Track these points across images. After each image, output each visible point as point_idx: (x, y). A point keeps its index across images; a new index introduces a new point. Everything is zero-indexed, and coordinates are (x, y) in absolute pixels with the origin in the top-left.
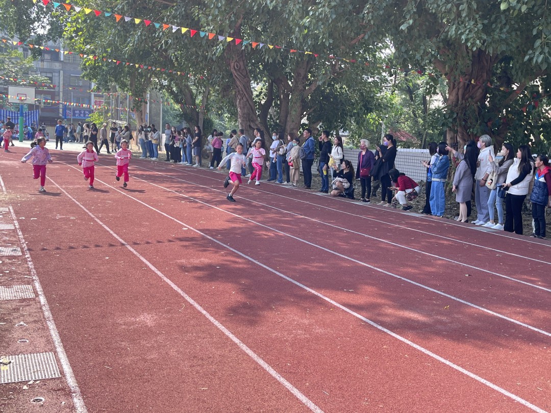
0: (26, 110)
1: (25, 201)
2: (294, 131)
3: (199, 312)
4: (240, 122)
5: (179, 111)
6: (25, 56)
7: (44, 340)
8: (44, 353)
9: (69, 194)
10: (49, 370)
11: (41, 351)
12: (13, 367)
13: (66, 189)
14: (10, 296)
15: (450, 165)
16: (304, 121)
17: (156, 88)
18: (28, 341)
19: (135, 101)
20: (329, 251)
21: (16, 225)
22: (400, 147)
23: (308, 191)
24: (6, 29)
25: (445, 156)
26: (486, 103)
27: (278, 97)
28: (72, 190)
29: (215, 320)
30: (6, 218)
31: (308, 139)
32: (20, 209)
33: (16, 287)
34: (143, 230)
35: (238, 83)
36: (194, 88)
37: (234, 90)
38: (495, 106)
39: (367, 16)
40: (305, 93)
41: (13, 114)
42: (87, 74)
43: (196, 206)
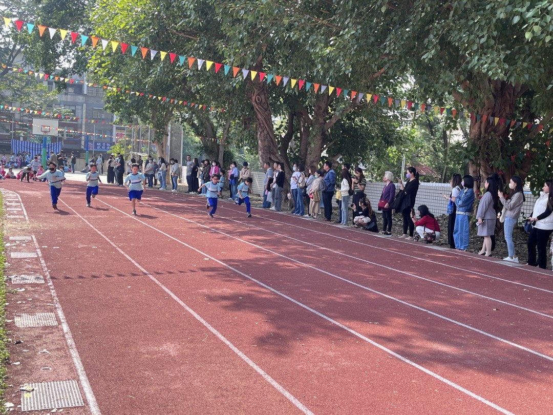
0: (49, 142)
1: (48, 230)
4: (261, 154)
5: (200, 143)
6: (50, 90)
7: (67, 368)
8: (67, 381)
9: (91, 224)
10: (72, 399)
11: (65, 379)
12: (36, 395)
13: (88, 219)
14: (33, 324)
16: (324, 154)
17: (178, 121)
18: (51, 369)
19: (156, 132)
20: (352, 283)
21: (38, 253)
22: (422, 181)
23: (328, 223)
24: (33, 62)
25: (470, 190)
26: (509, 136)
27: (299, 130)
28: (93, 220)
29: (238, 351)
30: (29, 246)
31: (329, 171)
32: (43, 238)
33: (39, 315)
34: (165, 259)
35: (259, 116)
36: (214, 121)
37: (255, 123)
38: (517, 140)
39: (389, 46)
40: (325, 126)
41: (37, 145)
42: (110, 107)
43: (217, 237)
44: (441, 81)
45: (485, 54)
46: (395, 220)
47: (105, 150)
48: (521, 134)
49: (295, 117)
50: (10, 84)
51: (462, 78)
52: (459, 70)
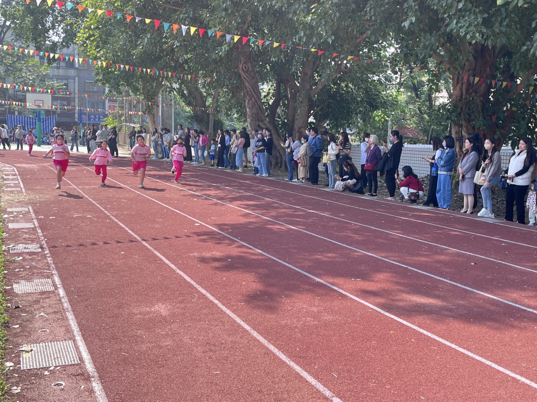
0: (43, 116)
1: (44, 201)
2: (302, 129)
3: (212, 302)
4: (249, 121)
5: (190, 112)
6: (42, 64)
7: (63, 329)
8: (64, 341)
9: (86, 194)
10: (68, 357)
11: (61, 339)
12: (35, 355)
13: (83, 189)
14: (31, 289)
15: (456, 159)
16: (311, 119)
18: (48, 331)
20: (337, 243)
21: (35, 223)
22: (406, 143)
23: (315, 187)
24: (23, 38)
25: (451, 150)
26: (490, 97)
27: (286, 96)
28: (88, 190)
29: (226, 309)
30: (26, 217)
32: (39, 209)
33: (36, 281)
34: (157, 226)
35: (247, 84)
36: (203, 90)
37: (243, 91)
38: (498, 99)
39: (369, 12)
40: (311, 92)
41: (31, 120)
42: (101, 79)
43: (208, 203)
44: (422, 45)
45: (463, 17)
46: (381, 182)
47: (99, 122)
48: (501, 94)
49: (282, 85)
50: (3, 60)
51: (442, 40)
52: (438, 33)
